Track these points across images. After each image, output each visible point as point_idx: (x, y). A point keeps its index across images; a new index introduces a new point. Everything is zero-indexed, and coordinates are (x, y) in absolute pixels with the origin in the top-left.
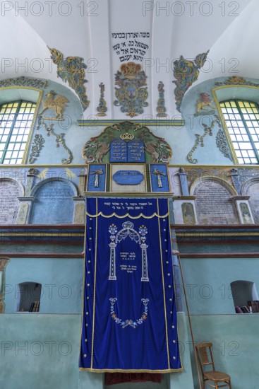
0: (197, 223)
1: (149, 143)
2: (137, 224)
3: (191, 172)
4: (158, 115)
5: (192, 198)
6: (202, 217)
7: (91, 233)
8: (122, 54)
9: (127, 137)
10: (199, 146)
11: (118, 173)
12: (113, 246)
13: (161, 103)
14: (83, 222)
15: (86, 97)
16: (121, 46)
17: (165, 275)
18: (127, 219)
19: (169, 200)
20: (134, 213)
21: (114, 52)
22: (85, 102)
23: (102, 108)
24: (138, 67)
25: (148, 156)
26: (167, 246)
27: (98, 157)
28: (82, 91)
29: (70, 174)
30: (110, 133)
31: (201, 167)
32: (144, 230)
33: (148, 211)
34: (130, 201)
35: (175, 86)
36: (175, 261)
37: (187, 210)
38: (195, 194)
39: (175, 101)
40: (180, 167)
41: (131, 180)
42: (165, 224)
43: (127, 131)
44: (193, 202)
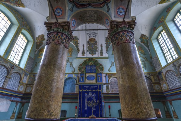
0: (110, 92)
1: (97, 66)
2: (93, 93)
3: (109, 75)
4: (101, 55)
5: (109, 84)
6: (112, 90)
7: (80, 96)
8: (89, 36)
9: (91, 64)
10: (112, 66)
11: (88, 76)
12: (86, 99)
13: (102, 51)
14: (78, 92)
15: (78, 49)
16: (89, 34)
17: (100, 108)
18: (90, 91)
19: (102, 85)
20: (92, 89)
21: (87, 35)
22: (78, 50)
23: (83, 53)
24: (95, 39)
25: (97, 70)
26: (101, 99)
27: (82, 71)
28: (77, 46)
29: (74, 76)
30: (86, 62)
31: (112, 73)
32: (94, 95)
33: (96, 89)
34: (91, 86)
35: (106, 45)
36: (103, 104)
37: (108, 88)
38: (110, 82)
39: (106, 50)
40: (106, 73)
41: (91, 79)
42: (100, 93)
43: (91, 62)
44: (109, 85)
